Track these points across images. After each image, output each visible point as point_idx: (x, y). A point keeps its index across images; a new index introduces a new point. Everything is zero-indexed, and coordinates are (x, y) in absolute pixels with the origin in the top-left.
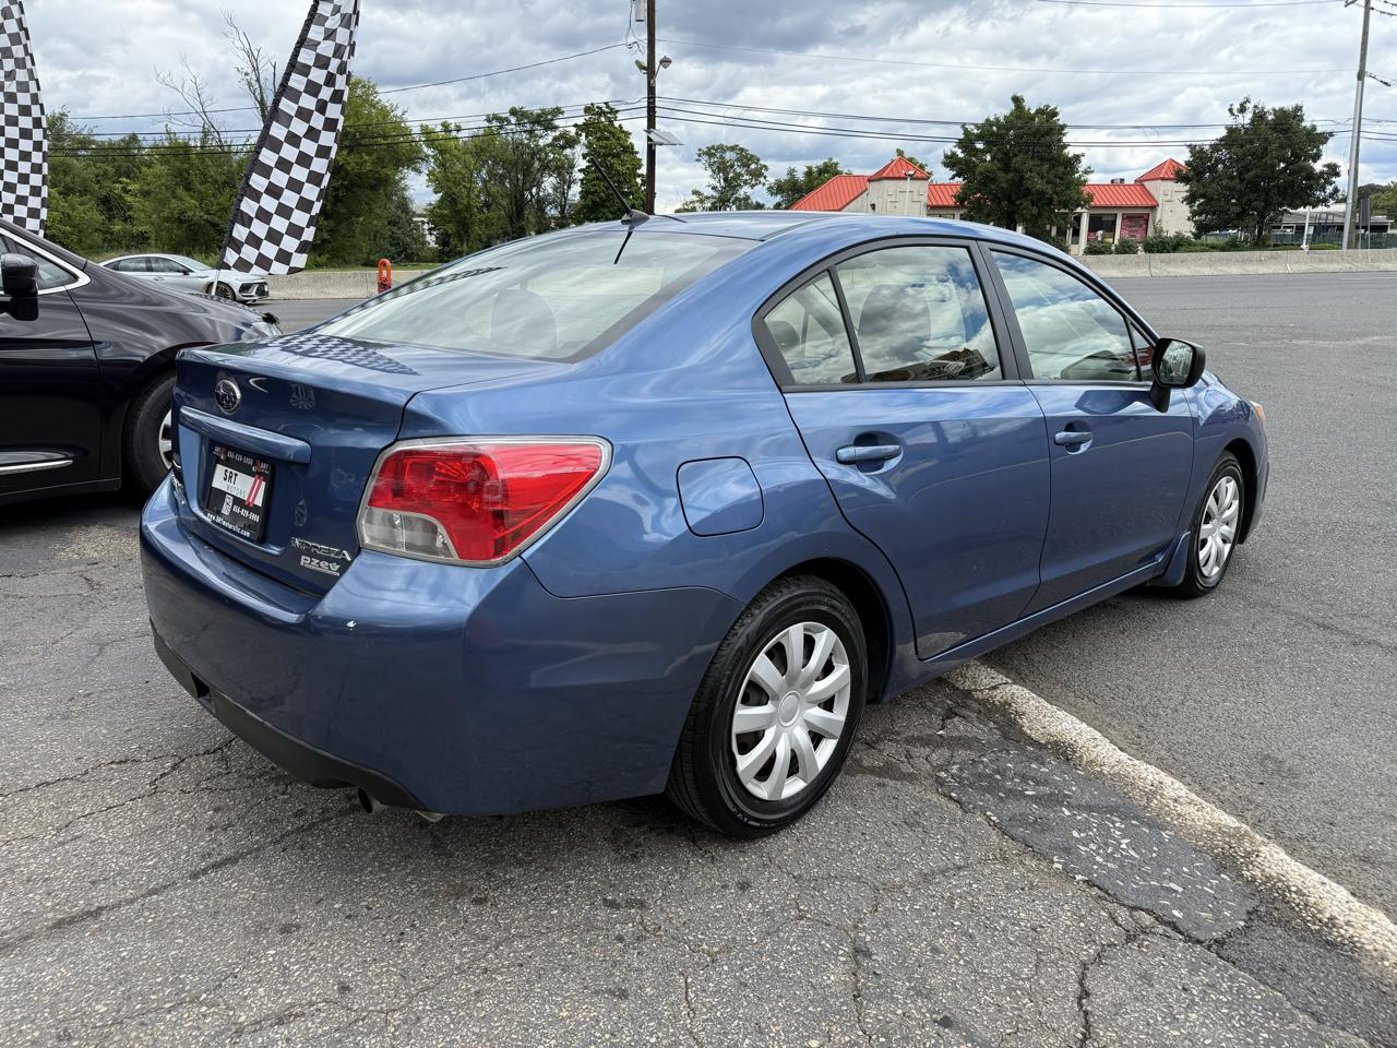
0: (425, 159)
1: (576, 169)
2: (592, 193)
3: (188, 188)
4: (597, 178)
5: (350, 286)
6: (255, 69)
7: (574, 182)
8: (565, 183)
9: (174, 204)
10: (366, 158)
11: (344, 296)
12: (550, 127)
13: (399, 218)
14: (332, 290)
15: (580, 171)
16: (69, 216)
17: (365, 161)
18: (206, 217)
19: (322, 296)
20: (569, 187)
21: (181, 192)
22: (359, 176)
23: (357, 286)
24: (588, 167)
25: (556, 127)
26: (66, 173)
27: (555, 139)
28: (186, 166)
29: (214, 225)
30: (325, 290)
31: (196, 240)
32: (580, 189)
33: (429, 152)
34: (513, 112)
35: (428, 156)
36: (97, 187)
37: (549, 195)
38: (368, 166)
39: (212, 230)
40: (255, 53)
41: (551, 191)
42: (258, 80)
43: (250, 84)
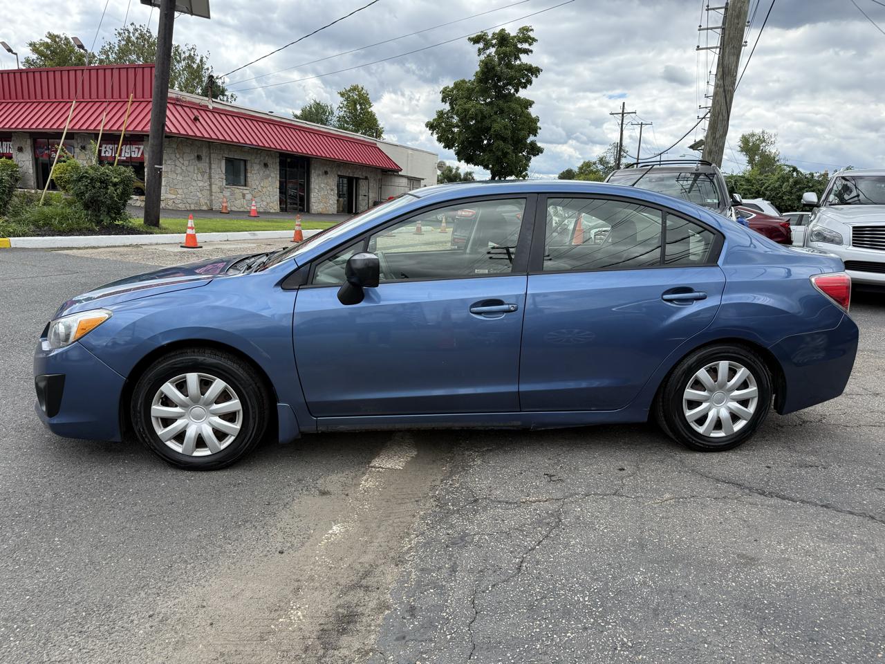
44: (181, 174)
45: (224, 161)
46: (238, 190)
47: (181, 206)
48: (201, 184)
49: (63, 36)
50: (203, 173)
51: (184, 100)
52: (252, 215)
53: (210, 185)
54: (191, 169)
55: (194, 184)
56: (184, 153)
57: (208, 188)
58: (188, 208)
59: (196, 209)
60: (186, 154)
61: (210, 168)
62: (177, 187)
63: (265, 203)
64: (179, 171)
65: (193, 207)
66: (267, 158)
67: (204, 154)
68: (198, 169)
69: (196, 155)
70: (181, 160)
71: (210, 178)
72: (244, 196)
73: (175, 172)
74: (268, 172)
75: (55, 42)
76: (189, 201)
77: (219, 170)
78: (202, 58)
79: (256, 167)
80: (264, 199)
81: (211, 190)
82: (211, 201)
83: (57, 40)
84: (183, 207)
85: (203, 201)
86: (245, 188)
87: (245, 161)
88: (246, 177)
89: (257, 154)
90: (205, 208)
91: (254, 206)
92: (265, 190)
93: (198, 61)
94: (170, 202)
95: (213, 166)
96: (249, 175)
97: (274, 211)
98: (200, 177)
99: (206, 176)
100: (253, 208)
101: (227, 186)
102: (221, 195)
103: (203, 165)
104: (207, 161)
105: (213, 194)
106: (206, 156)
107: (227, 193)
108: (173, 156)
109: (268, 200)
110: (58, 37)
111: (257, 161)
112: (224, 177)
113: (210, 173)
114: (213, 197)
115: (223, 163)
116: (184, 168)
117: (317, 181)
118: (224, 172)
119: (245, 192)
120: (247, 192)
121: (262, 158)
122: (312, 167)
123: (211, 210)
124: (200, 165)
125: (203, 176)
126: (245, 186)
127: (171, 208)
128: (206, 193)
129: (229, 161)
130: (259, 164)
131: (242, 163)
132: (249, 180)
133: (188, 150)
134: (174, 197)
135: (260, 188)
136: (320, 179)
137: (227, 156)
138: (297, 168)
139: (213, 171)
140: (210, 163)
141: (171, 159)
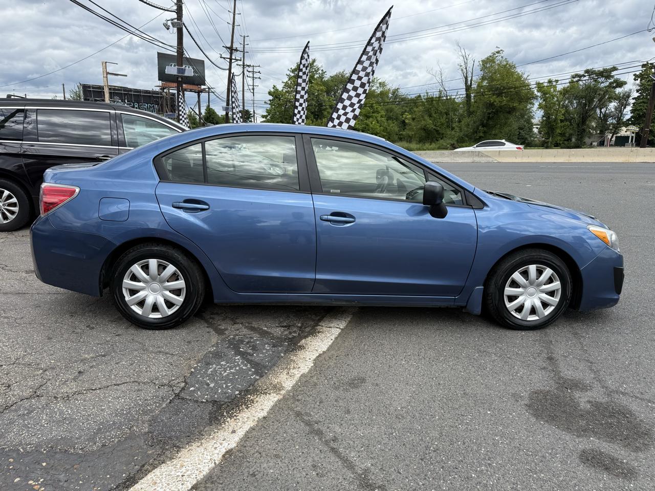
0: (536, 97)
1: (631, 98)
2: (638, 110)
3: (430, 116)
4: (643, 102)
5: (465, 157)
6: (466, 63)
7: (629, 104)
8: (622, 105)
9: (423, 122)
10: (504, 99)
11: (461, 161)
12: (608, 77)
13: (525, 126)
14: (457, 159)
15: (633, 99)
16: (387, 129)
17: (504, 100)
18: (434, 127)
19: (453, 161)
20: (625, 108)
21: (426, 117)
22: (501, 107)
23: (469, 157)
24: (638, 96)
25: (613, 77)
26: (391, 112)
27: (611, 83)
28: (431, 106)
29: (437, 131)
30: (455, 159)
31: (428, 137)
32: (631, 108)
33: (539, 94)
34: (587, 71)
35: (537, 96)
36: (401, 117)
37: (612, 112)
38: (504, 103)
39: (435, 133)
40: (467, 56)
41: (613, 110)
42: (466, 68)
43: (462, 70)
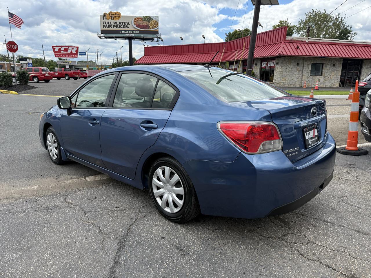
44: (288, 72)
45: (311, 65)
46: (316, 78)
47: (287, 86)
48: (297, 76)
49: (285, 21)
50: (299, 71)
51: (295, 40)
52: (315, 89)
53: (302, 76)
54: (293, 69)
55: (294, 76)
56: (291, 63)
57: (301, 77)
58: (290, 86)
59: (294, 86)
60: (292, 63)
61: (303, 69)
62: (286, 77)
63: (331, 83)
64: (288, 70)
65: (292, 86)
66: (335, 62)
67: (301, 63)
68: (297, 69)
69: (297, 63)
70: (289, 66)
71: (302, 73)
72: (319, 80)
73: (285, 71)
74: (335, 68)
75: (282, 24)
76: (291, 83)
77: (308, 69)
78: (342, 18)
79: (328, 67)
80: (331, 81)
81: (302, 78)
82: (301, 83)
83: (282, 23)
84: (288, 86)
85: (297, 83)
86: (321, 76)
87: (323, 64)
88: (322, 71)
89: (330, 60)
90: (298, 86)
91: (317, 84)
92: (331, 77)
93: (340, 20)
94: (282, 84)
95: (305, 68)
96: (324, 70)
97: (335, 87)
98: (297, 73)
99: (301, 72)
100: (316, 85)
101: (310, 76)
102: (307, 80)
103: (300, 68)
104: (302, 65)
105: (303, 80)
106: (302, 63)
107: (310, 79)
108: (286, 65)
109: (333, 82)
110: (283, 21)
111: (329, 64)
112: (310, 72)
113: (303, 71)
114: (303, 81)
115: (310, 66)
116: (290, 69)
117: (366, 71)
118: (310, 70)
119: (320, 78)
120: (322, 78)
121: (332, 62)
122: (364, 64)
123: (301, 87)
124: (298, 67)
125: (299, 72)
126: (321, 75)
127: (282, 86)
128: (300, 79)
129: (313, 64)
130: (330, 65)
131: (321, 65)
132: (323, 72)
133: (293, 62)
134: (284, 82)
135: (329, 76)
136: (368, 70)
137: (313, 63)
138: (354, 65)
139: (304, 70)
140: (303, 66)
141: (284, 66)
